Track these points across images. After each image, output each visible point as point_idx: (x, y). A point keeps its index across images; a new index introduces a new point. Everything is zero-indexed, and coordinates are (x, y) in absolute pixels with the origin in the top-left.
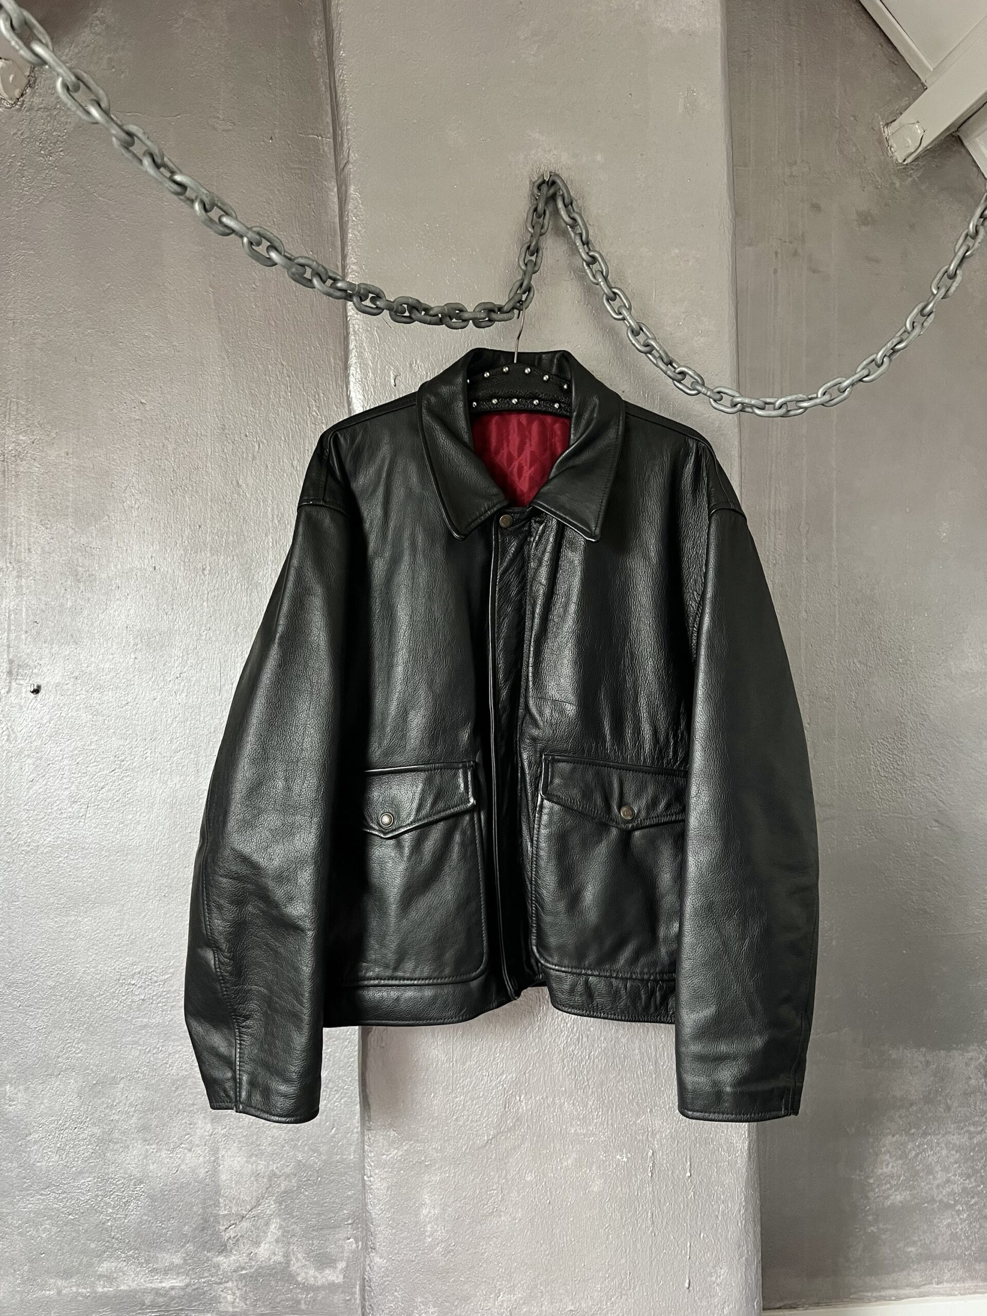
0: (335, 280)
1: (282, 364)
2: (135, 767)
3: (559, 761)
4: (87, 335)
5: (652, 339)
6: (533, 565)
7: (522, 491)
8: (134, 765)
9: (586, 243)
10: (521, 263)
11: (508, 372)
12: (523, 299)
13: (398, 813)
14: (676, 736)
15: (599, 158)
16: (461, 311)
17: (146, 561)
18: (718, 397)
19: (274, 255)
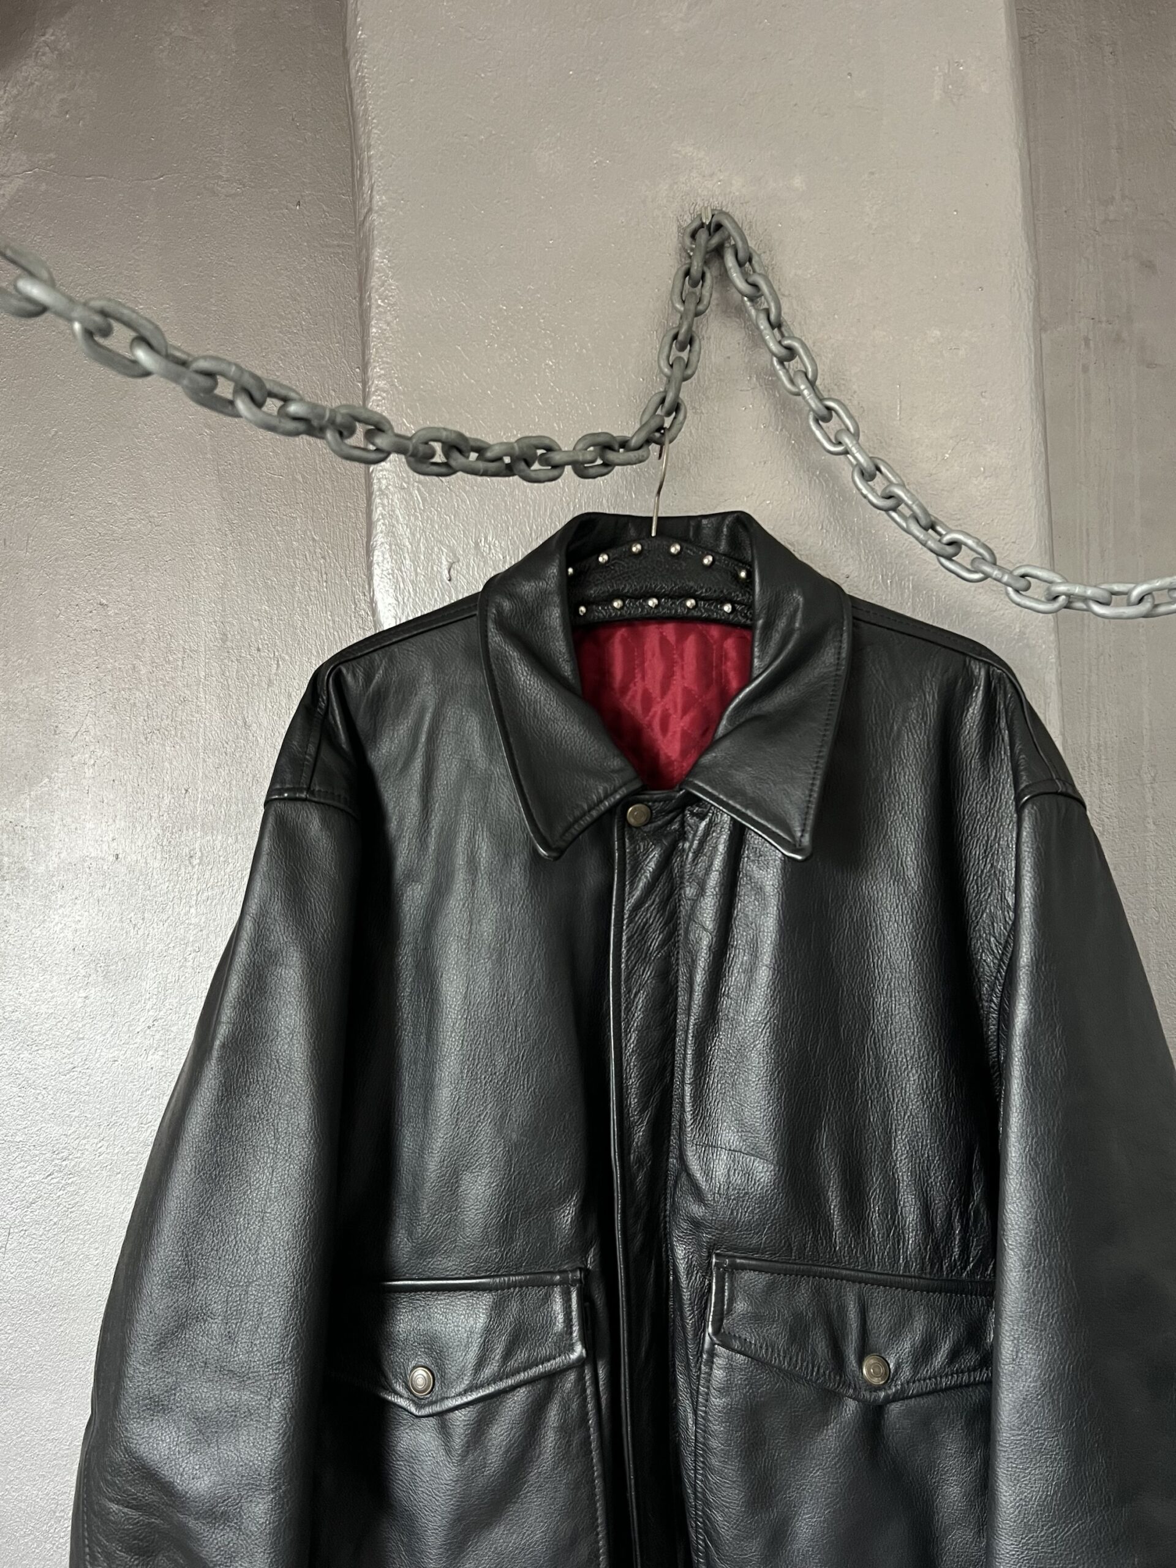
0: (286, 400)
1: (314, 540)
2: (83, 1169)
3: (743, 1268)
4: (22, 506)
5: (897, 485)
6: (690, 891)
7: (668, 757)
8: (82, 1165)
9: (777, 325)
10: (663, 363)
11: (640, 553)
12: (667, 425)
13: (441, 1368)
14: (964, 1215)
15: (798, 182)
16: (549, 449)
17: (105, 847)
18: (1022, 583)
19: (142, 355)
